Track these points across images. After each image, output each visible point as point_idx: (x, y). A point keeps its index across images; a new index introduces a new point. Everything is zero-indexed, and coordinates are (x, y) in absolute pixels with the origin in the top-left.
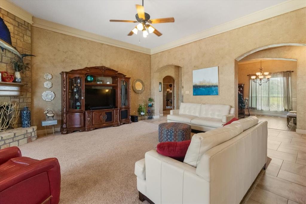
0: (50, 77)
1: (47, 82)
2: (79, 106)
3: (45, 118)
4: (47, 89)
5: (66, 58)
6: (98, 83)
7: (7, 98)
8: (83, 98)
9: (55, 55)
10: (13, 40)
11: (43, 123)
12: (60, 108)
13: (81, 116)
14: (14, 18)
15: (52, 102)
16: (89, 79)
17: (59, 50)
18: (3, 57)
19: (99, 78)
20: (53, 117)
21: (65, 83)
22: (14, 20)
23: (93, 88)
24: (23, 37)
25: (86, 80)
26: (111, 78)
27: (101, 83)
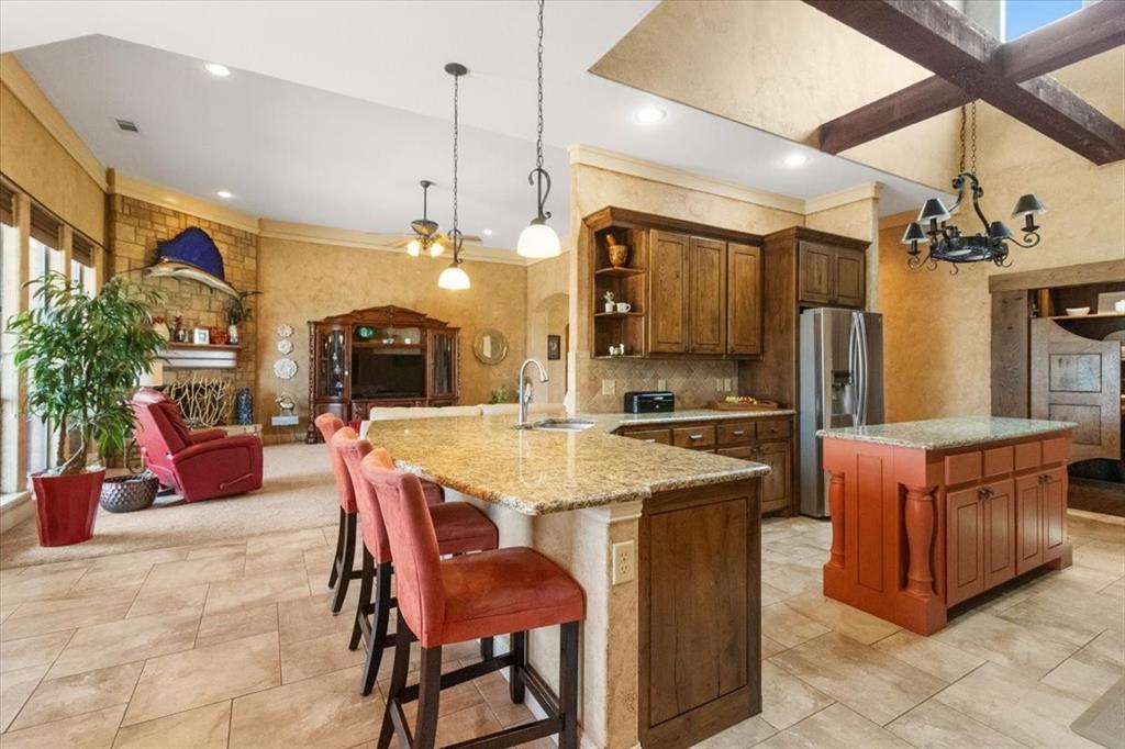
0: (288, 331)
1: (283, 342)
2: (340, 389)
3: (278, 411)
4: (284, 355)
5: (321, 291)
6: (385, 341)
7: (215, 371)
8: (347, 373)
9: (297, 288)
10: (227, 270)
11: (274, 419)
12: (306, 393)
13: (342, 411)
14: (229, 231)
15: (293, 380)
16: (364, 333)
17: (305, 277)
18: (213, 303)
19: (390, 331)
20: (292, 409)
21: (313, 342)
22: (230, 235)
23: (376, 352)
24: (243, 261)
25: (357, 336)
26: (416, 329)
27: (392, 341)
